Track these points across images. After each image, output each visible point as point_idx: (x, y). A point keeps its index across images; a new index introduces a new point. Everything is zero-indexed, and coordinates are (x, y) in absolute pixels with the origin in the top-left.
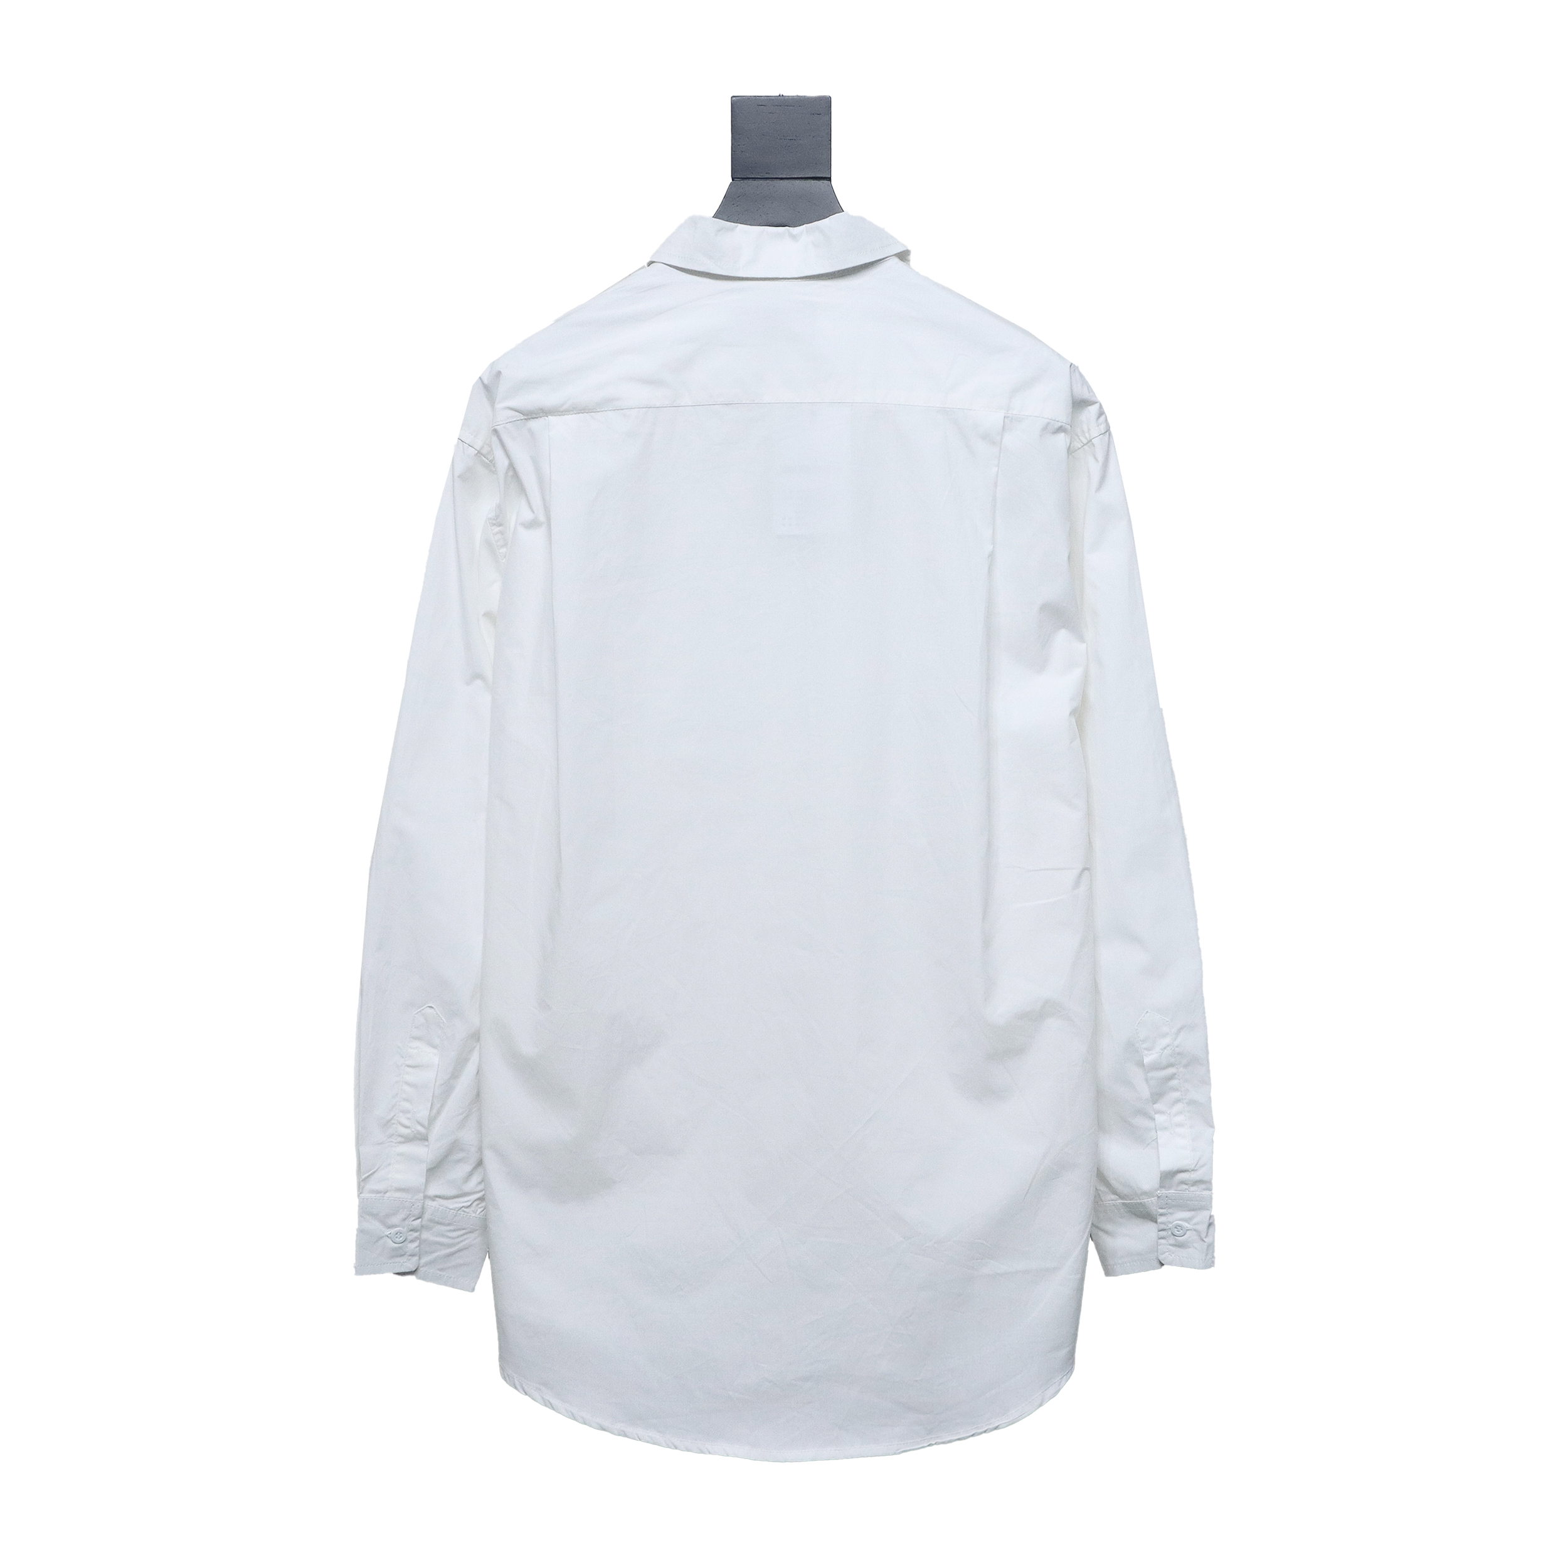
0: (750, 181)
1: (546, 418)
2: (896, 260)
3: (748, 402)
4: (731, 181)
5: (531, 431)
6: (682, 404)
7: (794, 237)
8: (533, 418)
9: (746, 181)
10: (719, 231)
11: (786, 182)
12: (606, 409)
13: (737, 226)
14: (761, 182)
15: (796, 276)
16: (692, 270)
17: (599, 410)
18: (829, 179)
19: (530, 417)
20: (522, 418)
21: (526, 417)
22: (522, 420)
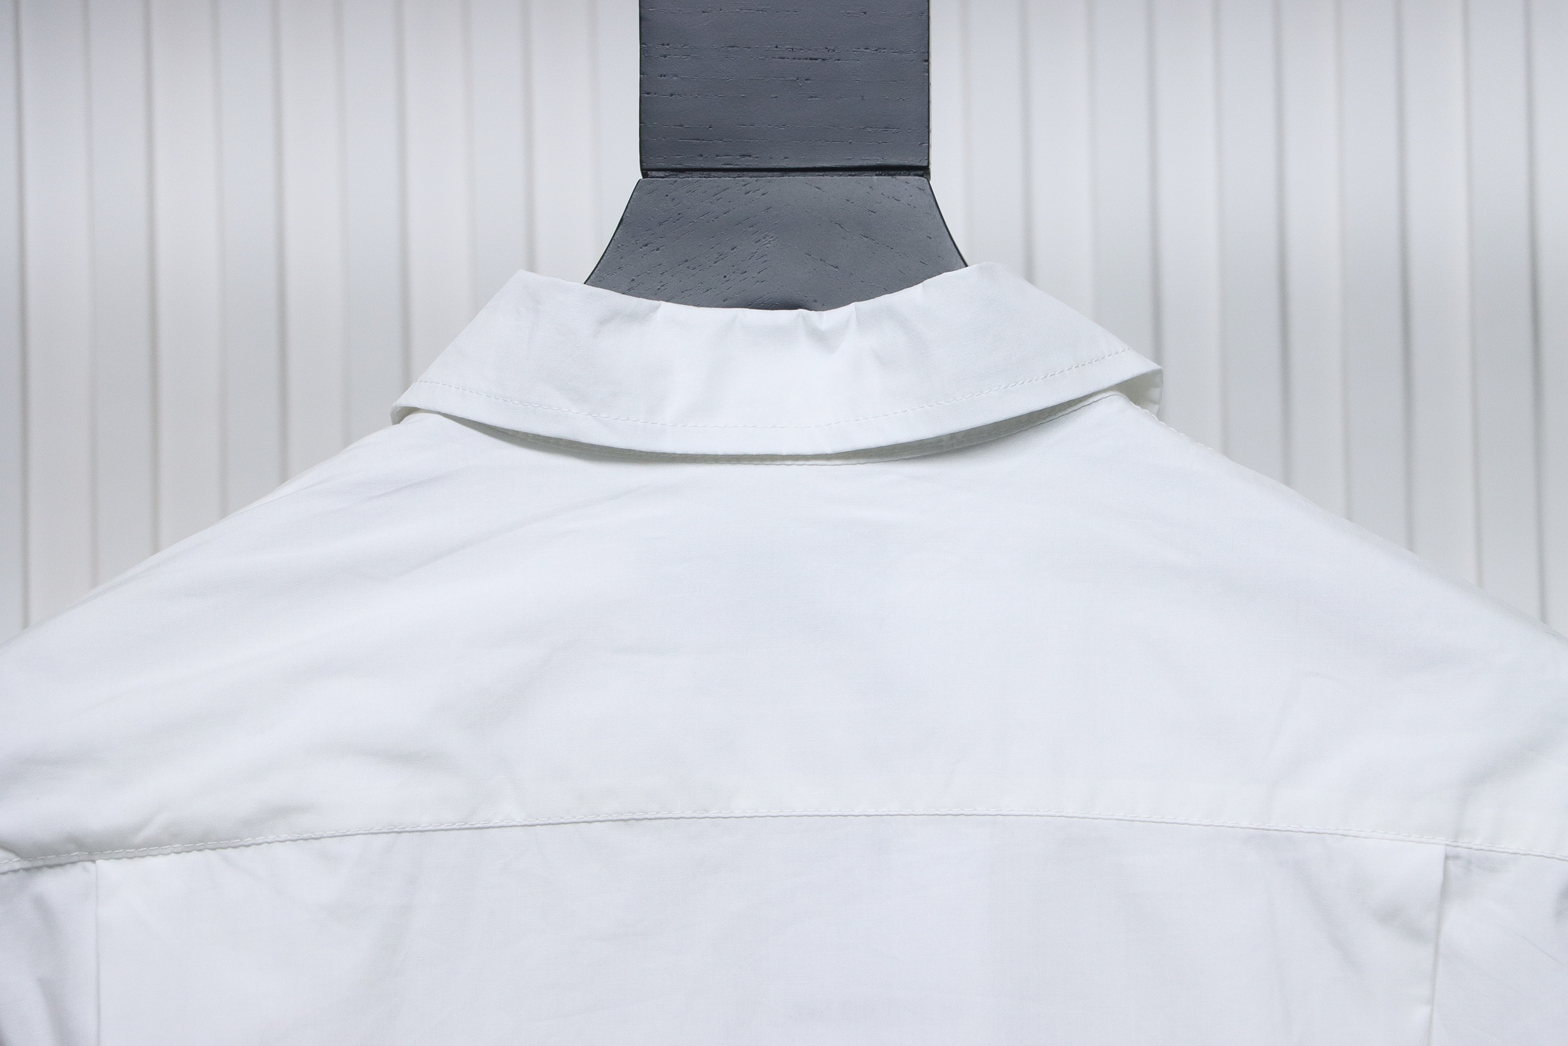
0: (695, 178)
1: (89, 865)
2: (1116, 406)
3: (689, 814)
4: (639, 176)
5: (41, 905)
6: (497, 821)
7: (819, 337)
8: (50, 867)
9: (681, 179)
10: (604, 321)
11: (800, 179)
12: (271, 838)
13: (658, 307)
14: (727, 180)
15: (829, 450)
16: (526, 435)
17: (249, 841)
18: (924, 171)
19: (40, 863)
20: (17, 866)
21: (26, 864)
22: (15, 871)
